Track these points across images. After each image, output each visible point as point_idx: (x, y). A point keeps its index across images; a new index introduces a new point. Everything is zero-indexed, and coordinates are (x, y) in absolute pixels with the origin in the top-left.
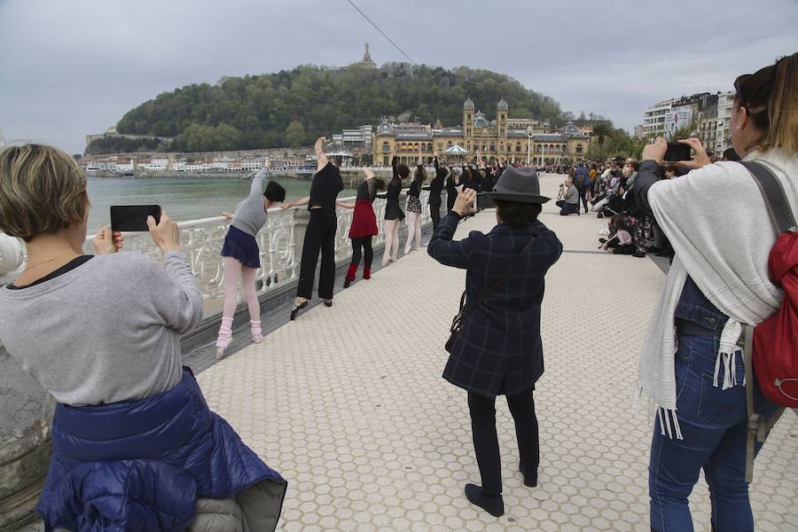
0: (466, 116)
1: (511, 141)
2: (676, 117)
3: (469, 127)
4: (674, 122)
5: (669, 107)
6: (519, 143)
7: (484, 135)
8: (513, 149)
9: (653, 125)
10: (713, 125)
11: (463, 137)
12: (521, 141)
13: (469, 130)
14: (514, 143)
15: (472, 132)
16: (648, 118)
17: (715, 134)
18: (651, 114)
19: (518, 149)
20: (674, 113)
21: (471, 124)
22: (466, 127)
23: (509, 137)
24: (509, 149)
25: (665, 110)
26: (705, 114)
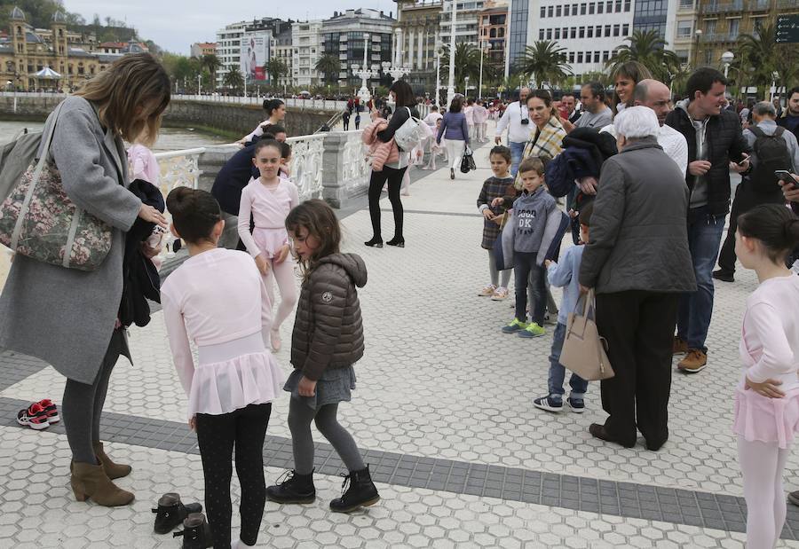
0: (16, 30)
1: (71, 61)
2: (252, 42)
3: (21, 42)
4: (250, 47)
5: (243, 30)
6: (81, 64)
7: (38, 53)
8: (75, 71)
9: (227, 48)
10: (288, 52)
11: (12, 54)
12: (83, 61)
13: (20, 47)
14: (76, 64)
15: (25, 48)
16: (221, 40)
17: (291, 61)
18: (223, 36)
19: (81, 71)
20: (250, 38)
21: (22, 39)
22: (16, 42)
23: (70, 57)
24: (70, 70)
25: (238, 34)
26: (280, 41)
